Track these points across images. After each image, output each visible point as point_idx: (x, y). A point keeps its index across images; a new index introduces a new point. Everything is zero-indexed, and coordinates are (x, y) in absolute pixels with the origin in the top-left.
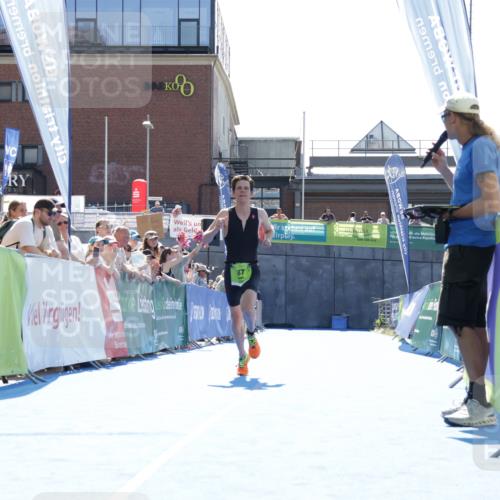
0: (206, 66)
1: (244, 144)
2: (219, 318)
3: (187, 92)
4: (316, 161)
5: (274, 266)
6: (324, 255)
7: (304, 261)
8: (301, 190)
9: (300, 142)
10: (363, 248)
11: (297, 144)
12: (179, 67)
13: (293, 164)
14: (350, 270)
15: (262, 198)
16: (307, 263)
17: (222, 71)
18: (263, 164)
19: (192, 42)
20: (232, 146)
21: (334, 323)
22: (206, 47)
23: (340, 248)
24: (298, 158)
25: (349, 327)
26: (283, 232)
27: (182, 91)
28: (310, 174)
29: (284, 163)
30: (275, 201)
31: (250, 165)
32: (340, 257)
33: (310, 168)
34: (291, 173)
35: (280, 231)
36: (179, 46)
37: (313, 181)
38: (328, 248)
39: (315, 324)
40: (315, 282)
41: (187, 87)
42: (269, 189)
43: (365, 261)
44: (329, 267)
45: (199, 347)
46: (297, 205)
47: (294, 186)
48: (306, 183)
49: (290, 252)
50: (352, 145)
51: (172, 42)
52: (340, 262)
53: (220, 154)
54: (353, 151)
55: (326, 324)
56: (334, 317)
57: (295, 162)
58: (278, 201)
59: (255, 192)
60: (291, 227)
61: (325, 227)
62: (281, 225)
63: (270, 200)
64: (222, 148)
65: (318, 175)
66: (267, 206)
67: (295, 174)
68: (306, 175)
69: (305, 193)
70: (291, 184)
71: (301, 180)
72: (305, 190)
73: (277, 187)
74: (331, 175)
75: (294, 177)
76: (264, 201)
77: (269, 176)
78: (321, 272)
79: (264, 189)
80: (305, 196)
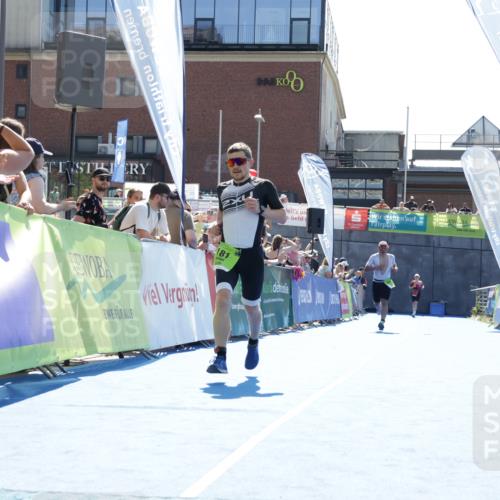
0: (315, 63)
1: (351, 137)
2: (323, 302)
3: (297, 88)
4: (419, 154)
6: (424, 244)
7: (404, 250)
8: (403, 182)
9: (404, 136)
10: (461, 238)
11: (401, 138)
12: (290, 63)
13: (396, 156)
14: (448, 259)
15: (365, 189)
16: (408, 252)
17: (330, 68)
18: (368, 156)
19: (303, 40)
20: (339, 139)
21: (432, 310)
22: (316, 45)
23: (439, 237)
24: (402, 151)
25: (446, 314)
26: (384, 221)
27: (292, 86)
28: (412, 166)
29: (388, 156)
30: (378, 192)
31: (355, 157)
32: (439, 246)
33: (412, 160)
34: (392, 165)
35: (382, 221)
36: (291, 44)
37: (415, 173)
38: (428, 238)
41: (297, 82)
42: (372, 180)
43: (464, 251)
44: (428, 255)
45: (302, 329)
46: (400, 196)
47: (397, 178)
48: (408, 175)
49: (391, 241)
50: (454, 140)
51: (285, 40)
52: (440, 251)
53: (327, 147)
54: (454, 144)
55: (424, 311)
56: (432, 304)
57: (398, 155)
58: (381, 192)
59: (358, 183)
60: (393, 217)
61: (425, 217)
62: (382, 214)
63: (373, 191)
64: (329, 141)
65: (420, 168)
66: (371, 196)
67: (398, 166)
68: (409, 167)
69: (407, 184)
70: (394, 176)
71: (404, 172)
72: (407, 182)
73: (380, 179)
74: (433, 168)
75: (397, 170)
76: (368, 191)
77: (373, 167)
78: (420, 260)
79: (368, 180)
80: (407, 187)
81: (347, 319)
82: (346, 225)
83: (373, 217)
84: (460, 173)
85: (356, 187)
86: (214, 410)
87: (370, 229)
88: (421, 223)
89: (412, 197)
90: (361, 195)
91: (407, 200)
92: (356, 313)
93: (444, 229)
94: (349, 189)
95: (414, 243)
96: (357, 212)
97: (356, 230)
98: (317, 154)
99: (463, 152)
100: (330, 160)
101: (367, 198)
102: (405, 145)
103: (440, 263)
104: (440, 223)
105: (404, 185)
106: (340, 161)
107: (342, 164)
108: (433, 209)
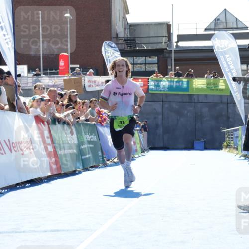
1: (133, 27)
4: (181, 38)
5: (155, 109)
6: (188, 101)
7: (175, 105)
8: (172, 57)
9: (171, 25)
10: (213, 95)
11: (169, 27)
13: (165, 40)
14: (205, 110)
15: (146, 64)
16: (177, 107)
18: (145, 40)
20: (125, 29)
21: (196, 146)
23: (198, 95)
24: (169, 36)
25: (206, 148)
26: (160, 86)
28: (177, 46)
29: (159, 40)
30: (154, 65)
31: (137, 42)
32: (198, 102)
33: (177, 42)
34: (163, 46)
35: (158, 86)
37: (180, 51)
38: (190, 96)
39: (183, 147)
40: (182, 119)
42: (150, 57)
43: (215, 104)
44: (191, 108)
46: (169, 67)
47: (167, 55)
48: (174, 53)
49: (165, 99)
52: (199, 105)
53: (117, 35)
54: (206, 30)
55: (190, 147)
56: (196, 142)
57: (167, 39)
58: (157, 65)
59: (141, 60)
60: (165, 83)
61: (188, 82)
62: (158, 81)
63: (151, 65)
64: (118, 31)
65: (183, 47)
66: (149, 68)
67: (167, 47)
68: (175, 47)
69: (174, 59)
70: (165, 54)
71: (172, 51)
72: (174, 57)
73: (155, 56)
74: (191, 47)
75: (166, 49)
76: (148, 65)
77: (150, 48)
78: (186, 112)
79: (147, 58)
80: (174, 61)
81: (136, 156)
83: (152, 84)
84: (210, 50)
85: (139, 62)
86: (46, 231)
87: (150, 92)
88: (185, 86)
89: (177, 68)
90: (143, 68)
92: (143, 152)
93: (202, 89)
94: (134, 64)
95: (180, 100)
96: (140, 80)
98: (110, 39)
99: (213, 35)
100: (120, 44)
101: (147, 70)
102: (172, 32)
103: (199, 114)
104: (198, 85)
105: (172, 60)
106: (127, 45)
107: (128, 47)
108: (193, 76)
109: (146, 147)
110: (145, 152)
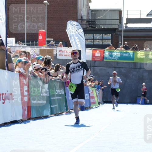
1: (94, 12)
4: (129, 21)
5: (108, 73)
6: (133, 67)
7: (123, 70)
8: (122, 35)
9: (122, 11)
11: (120, 12)
13: (118, 22)
14: (146, 74)
15: (102, 39)
16: (125, 71)
18: (103, 22)
20: (88, 13)
21: (138, 101)
23: (141, 64)
24: (121, 19)
26: (113, 56)
28: (126, 27)
29: (113, 22)
31: (97, 23)
32: (141, 68)
33: (126, 24)
34: (116, 27)
35: (111, 55)
37: (128, 30)
38: (135, 64)
39: (129, 101)
40: (128, 81)
42: (106, 34)
44: (135, 73)
45: (71, 113)
46: (120, 42)
47: (118, 33)
48: (124, 32)
49: (115, 66)
52: (141, 71)
53: (82, 17)
54: (148, 15)
55: (134, 102)
56: (138, 98)
57: (119, 21)
58: (110, 40)
59: (99, 36)
60: (117, 53)
61: (133, 53)
62: (111, 52)
63: (106, 40)
64: (83, 15)
65: (130, 28)
66: (105, 42)
67: (119, 27)
68: (124, 28)
69: (124, 37)
70: (117, 32)
71: (122, 30)
72: (124, 35)
73: (110, 34)
74: (137, 28)
75: (118, 29)
76: (104, 40)
77: (106, 28)
78: (131, 75)
79: (103, 35)
80: (124, 38)
81: (94, 107)
82: (92, 58)
83: (107, 54)
85: (97, 38)
87: (105, 60)
88: (131, 56)
89: (126, 43)
90: (100, 42)
91: (124, 45)
93: (143, 59)
94: (93, 39)
95: (127, 67)
96: (98, 51)
97: (98, 61)
98: (77, 20)
100: (84, 24)
101: (103, 44)
102: (122, 16)
103: (141, 77)
104: (141, 56)
105: (122, 37)
106: (89, 25)
107: (90, 26)
108: (137, 49)
109: (101, 101)
110: (100, 104)
